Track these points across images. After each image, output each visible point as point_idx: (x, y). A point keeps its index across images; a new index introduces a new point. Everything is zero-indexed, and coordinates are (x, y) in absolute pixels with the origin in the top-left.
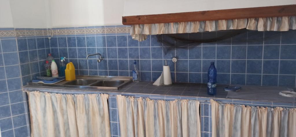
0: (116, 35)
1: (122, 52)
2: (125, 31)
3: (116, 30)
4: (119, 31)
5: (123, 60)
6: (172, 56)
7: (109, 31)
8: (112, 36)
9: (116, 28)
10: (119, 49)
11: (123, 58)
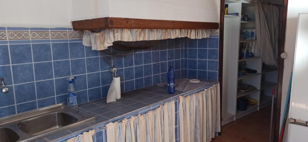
0: (31, 43)
1: (43, 70)
2: (47, 37)
3: (30, 35)
4: (36, 36)
5: (45, 81)
6: (109, 67)
7: (16, 35)
8: (22, 46)
9: (30, 32)
10: (36, 65)
11: (45, 79)
